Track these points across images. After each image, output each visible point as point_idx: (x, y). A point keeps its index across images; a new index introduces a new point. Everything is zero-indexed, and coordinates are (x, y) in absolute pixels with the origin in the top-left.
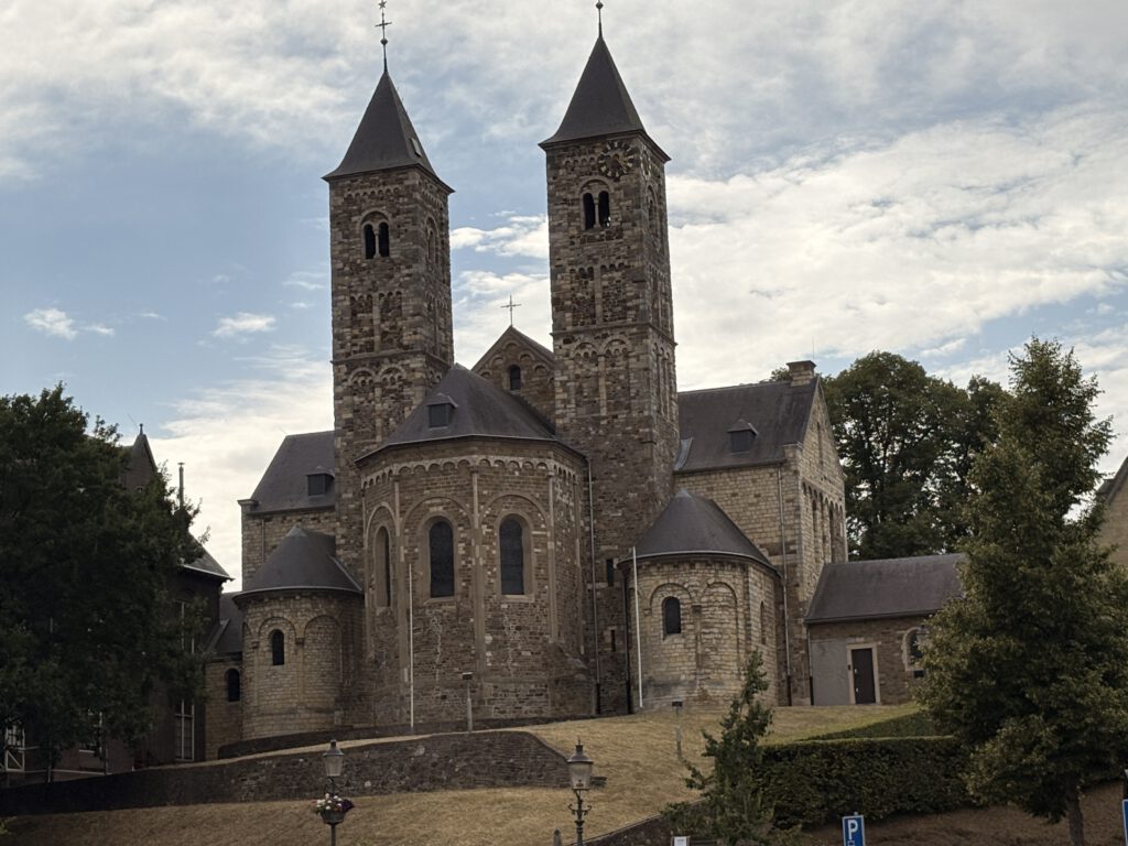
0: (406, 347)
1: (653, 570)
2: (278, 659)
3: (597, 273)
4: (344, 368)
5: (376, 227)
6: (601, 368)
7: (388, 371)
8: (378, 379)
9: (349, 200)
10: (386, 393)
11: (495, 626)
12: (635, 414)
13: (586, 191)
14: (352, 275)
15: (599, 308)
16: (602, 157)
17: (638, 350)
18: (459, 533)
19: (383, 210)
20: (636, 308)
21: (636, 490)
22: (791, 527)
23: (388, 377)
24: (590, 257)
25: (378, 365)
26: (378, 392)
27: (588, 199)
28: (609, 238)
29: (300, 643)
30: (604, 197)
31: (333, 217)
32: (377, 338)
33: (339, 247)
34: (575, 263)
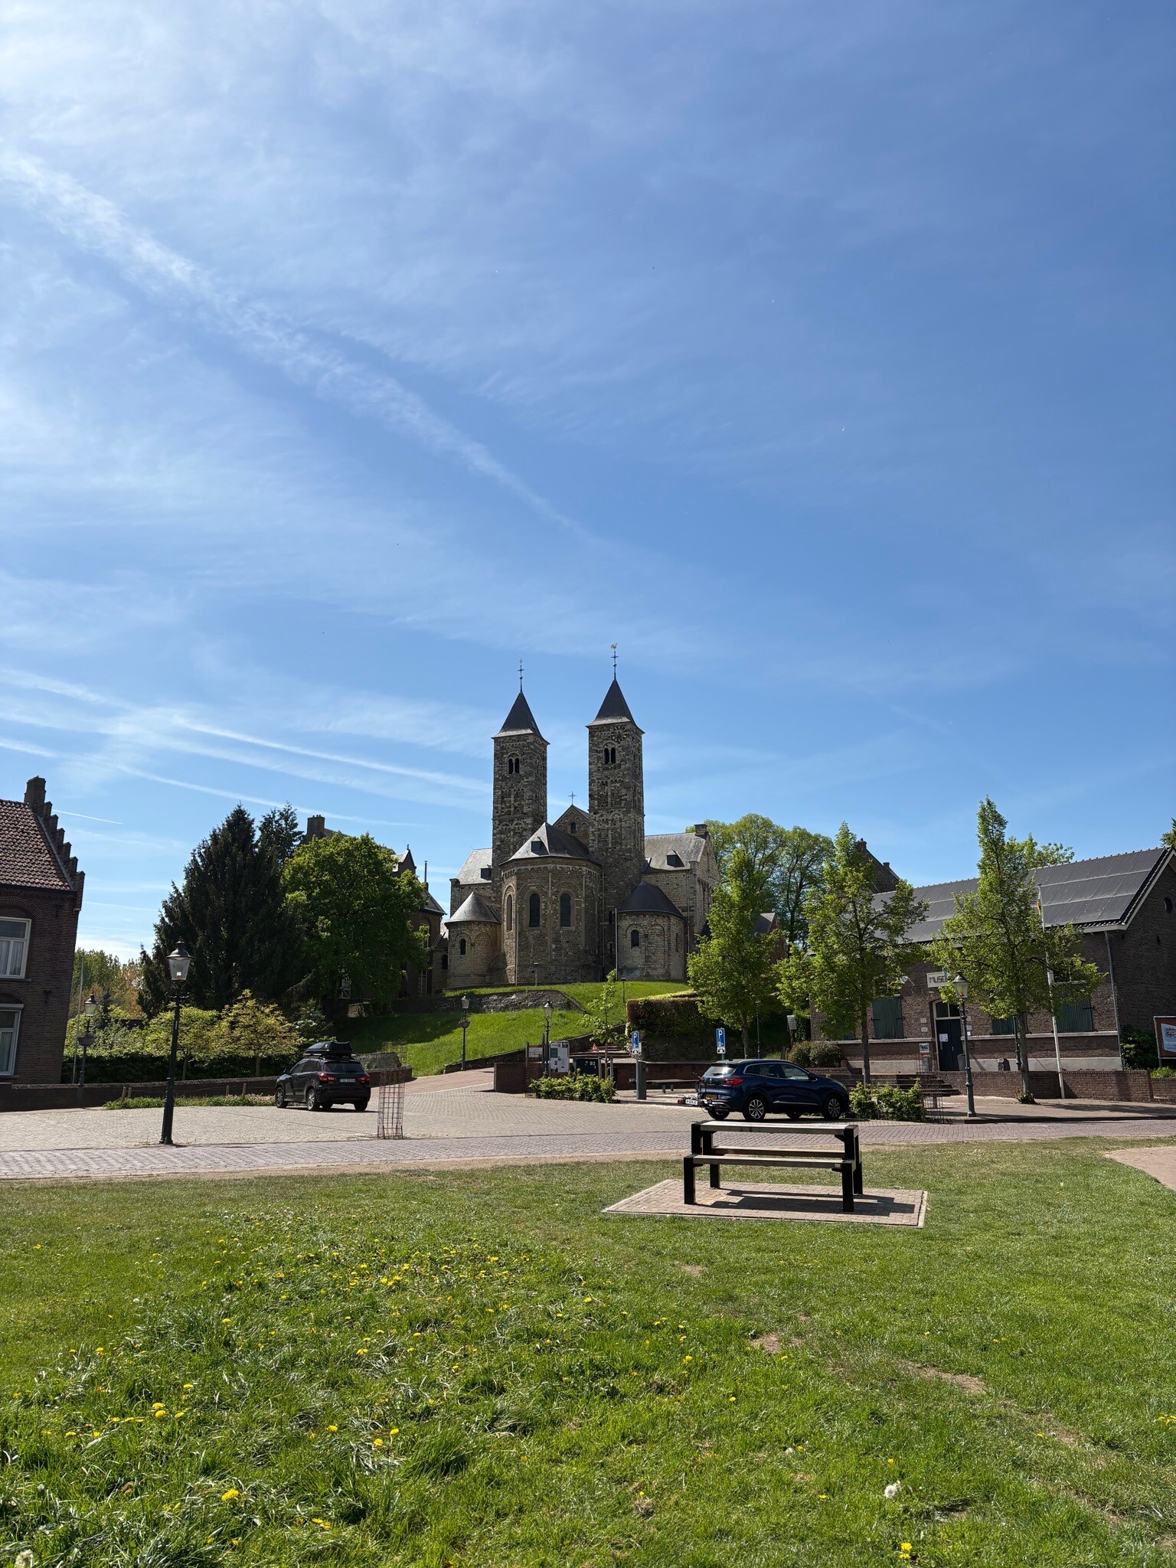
0: (525, 814)
1: (628, 917)
2: (463, 952)
3: (609, 784)
4: (497, 822)
5: (514, 760)
6: (609, 826)
7: (517, 824)
8: (512, 827)
9: (502, 748)
10: (515, 834)
11: (557, 941)
12: (623, 847)
13: (606, 747)
14: (502, 781)
15: (609, 799)
16: (613, 733)
17: (626, 818)
18: (543, 899)
19: (517, 754)
20: (626, 800)
21: (623, 881)
22: (692, 899)
23: (517, 827)
24: (606, 777)
25: (512, 821)
26: (512, 833)
27: (606, 750)
28: (615, 769)
29: (473, 945)
30: (613, 750)
31: (495, 755)
32: (512, 809)
33: (497, 768)
34: (600, 779)
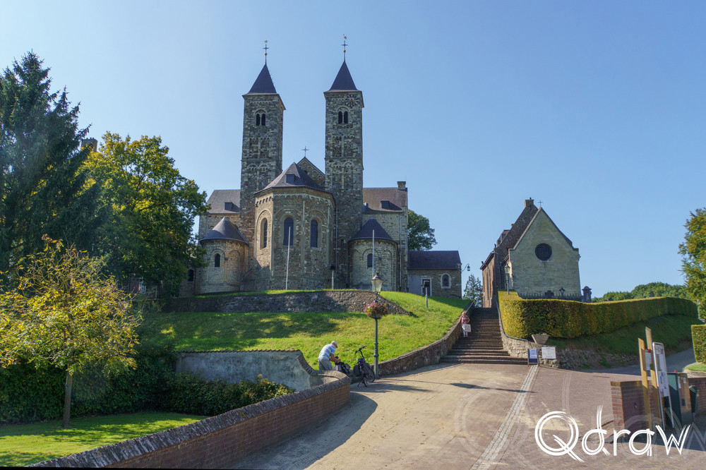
2: (217, 264)
3: (342, 139)
4: (246, 163)
5: (261, 115)
6: (342, 172)
8: (258, 168)
9: (251, 105)
10: (261, 173)
13: (340, 110)
14: (251, 131)
15: (343, 151)
16: (346, 100)
17: (356, 167)
18: (296, 222)
19: (264, 109)
20: (357, 152)
23: (262, 168)
24: (340, 133)
25: (259, 163)
26: (258, 173)
27: (340, 113)
28: (348, 127)
29: (226, 259)
30: (346, 113)
31: (245, 110)
32: (259, 153)
33: (247, 121)
34: (335, 134)
